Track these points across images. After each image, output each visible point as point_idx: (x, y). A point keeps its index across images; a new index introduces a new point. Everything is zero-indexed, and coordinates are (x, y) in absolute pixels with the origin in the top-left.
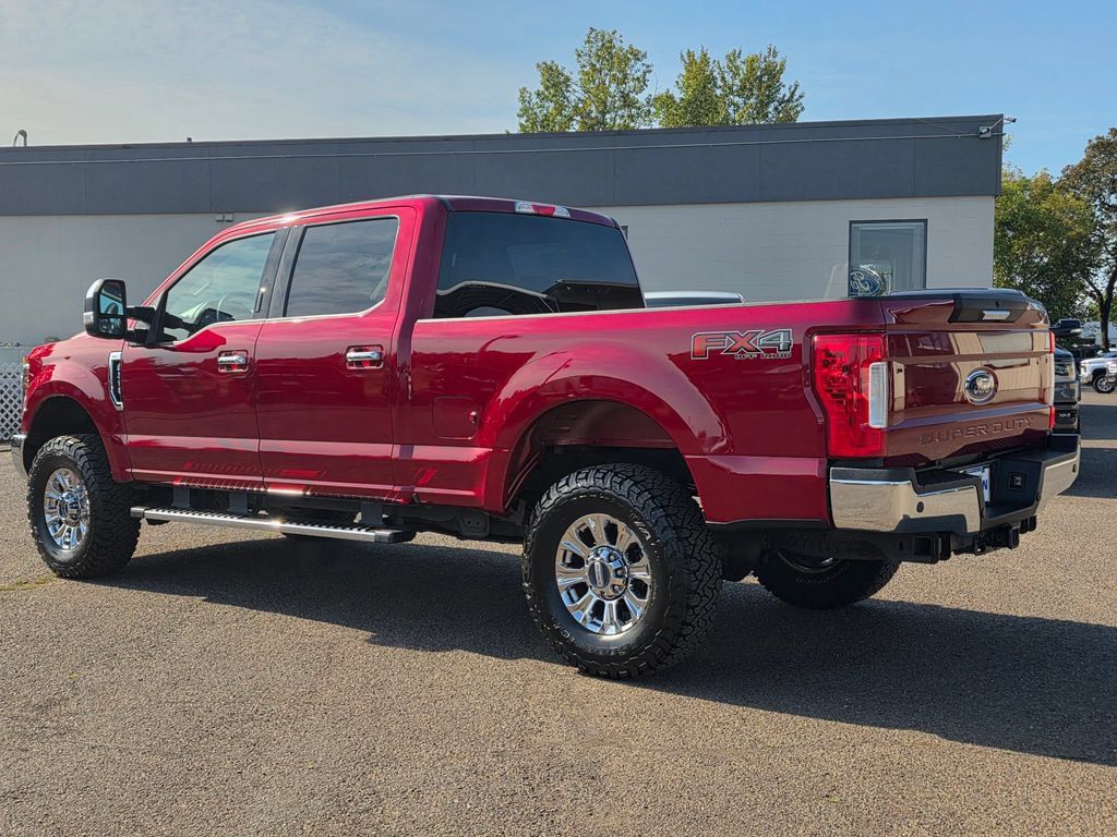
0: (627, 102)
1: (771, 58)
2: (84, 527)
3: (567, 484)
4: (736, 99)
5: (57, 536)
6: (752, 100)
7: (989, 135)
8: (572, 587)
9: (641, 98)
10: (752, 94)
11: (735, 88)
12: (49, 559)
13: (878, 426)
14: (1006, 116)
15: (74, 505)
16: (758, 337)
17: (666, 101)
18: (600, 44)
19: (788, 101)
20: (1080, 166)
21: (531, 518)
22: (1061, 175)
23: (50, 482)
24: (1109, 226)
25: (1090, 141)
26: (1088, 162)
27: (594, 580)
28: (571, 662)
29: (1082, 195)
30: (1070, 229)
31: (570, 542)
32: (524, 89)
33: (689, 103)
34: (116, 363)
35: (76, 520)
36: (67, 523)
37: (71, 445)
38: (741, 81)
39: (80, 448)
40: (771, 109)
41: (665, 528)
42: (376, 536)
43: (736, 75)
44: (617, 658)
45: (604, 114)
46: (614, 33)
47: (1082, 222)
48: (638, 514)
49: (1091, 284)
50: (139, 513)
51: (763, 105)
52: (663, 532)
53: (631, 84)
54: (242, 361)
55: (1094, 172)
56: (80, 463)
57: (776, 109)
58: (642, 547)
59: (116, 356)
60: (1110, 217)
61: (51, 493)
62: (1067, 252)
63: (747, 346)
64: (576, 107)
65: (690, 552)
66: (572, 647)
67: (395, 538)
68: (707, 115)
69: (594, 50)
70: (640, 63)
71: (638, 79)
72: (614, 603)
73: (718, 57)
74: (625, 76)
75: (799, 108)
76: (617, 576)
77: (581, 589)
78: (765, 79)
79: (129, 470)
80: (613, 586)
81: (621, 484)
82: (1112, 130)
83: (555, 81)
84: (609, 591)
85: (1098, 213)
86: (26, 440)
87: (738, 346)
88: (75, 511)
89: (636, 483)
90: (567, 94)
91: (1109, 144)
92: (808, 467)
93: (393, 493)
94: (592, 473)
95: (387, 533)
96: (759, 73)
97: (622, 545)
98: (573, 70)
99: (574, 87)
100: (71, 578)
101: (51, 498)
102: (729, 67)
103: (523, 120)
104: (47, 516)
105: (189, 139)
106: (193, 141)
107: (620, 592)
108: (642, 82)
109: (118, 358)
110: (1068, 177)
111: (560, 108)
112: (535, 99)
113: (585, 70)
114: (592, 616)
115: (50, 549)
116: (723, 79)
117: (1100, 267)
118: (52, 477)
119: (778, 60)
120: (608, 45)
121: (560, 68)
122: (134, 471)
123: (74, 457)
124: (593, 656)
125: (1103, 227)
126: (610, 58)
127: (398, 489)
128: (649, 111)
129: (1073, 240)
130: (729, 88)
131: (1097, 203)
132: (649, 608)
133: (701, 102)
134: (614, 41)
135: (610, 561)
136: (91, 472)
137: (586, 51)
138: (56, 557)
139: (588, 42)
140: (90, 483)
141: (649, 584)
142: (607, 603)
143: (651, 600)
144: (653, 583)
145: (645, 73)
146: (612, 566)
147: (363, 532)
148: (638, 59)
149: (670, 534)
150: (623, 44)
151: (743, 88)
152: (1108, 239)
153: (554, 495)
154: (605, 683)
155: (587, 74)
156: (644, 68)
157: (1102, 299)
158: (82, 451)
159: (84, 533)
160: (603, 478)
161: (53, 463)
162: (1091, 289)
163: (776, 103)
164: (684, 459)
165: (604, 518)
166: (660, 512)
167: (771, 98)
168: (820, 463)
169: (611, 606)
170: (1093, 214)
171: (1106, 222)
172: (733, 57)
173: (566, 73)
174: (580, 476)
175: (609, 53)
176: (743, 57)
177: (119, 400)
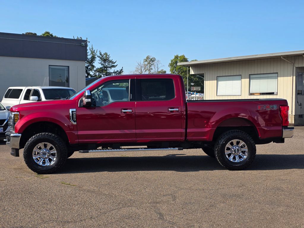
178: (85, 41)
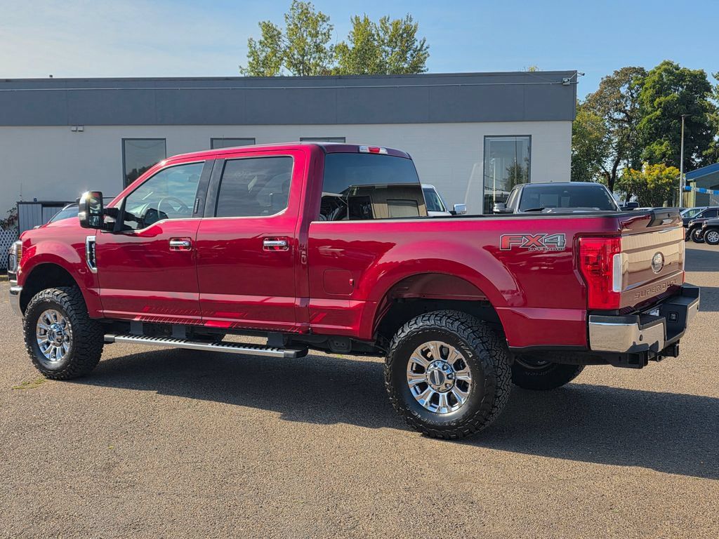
0: (319, 49)
1: (409, 22)
2: (67, 347)
3: (416, 323)
4: (387, 48)
5: (46, 353)
6: (397, 49)
7: (569, 83)
8: (417, 385)
9: (327, 46)
10: (397, 45)
11: (386, 41)
12: (41, 368)
13: (617, 291)
14: (579, 72)
15: (59, 333)
16: (543, 238)
17: (343, 49)
18: (300, 11)
19: (419, 50)
20: (597, 94)
21: (391, 343)
22: (585, 99)
23: (41, 318)
24: (613, 132)
25: (602, 79)
26: (601, 92)
27: (434, 381)
28: (418, 430)
29: (598, 113)
30: (591, 134)
31: (416, 358)
32: (251, 39)
33: (359, 51)
34: (91, 243)
35: (60, 342)
36: (54, 344)
37: (58, 295)
38: (390, 36)
39: (64, 297)
40: (408, 55)
41: (482, 350)
42: (285, 354)
43: (386, 32)
44: (450, 427)
45: (303, 56)
46: (309, 4)
47: (598, 129)
48: (464, 342)
49: (603, 168)
50: (111, 339)
51: (404, 52)
52: (481, 352)
53: (320, 37)
54: (187, 244)
55: (605, 98)
56: (65, 307)
57: (412, 55)
58: (465, 361)
59: (91, 238)
60: (614, 126)
61: (41, 325)
62: (589, 149)
63: (538, 244)
64: (285, 51)
65: (497, 365)
66: (419, 421)
67: (298, 355)
68: (370, 59)
69: (296, 15)
70: (325, 23)
71: (325, 34)
72: (446, 394)
73: (375, 21)
74: (317, 33)
75: (426, 55)
76: (449, 378)
77: (423, 386)
78: (405, 35)
79: (101, 311)
80: (446, 384)
81: (452, 324)
82: (615, 72)
83: (271, 34)
84: (443, 387)
85: (607, 124)
86: (22, 292)
87: (531, 243)
88: (60, 337)
89: (462, 323)
90: (279, 43)
91: (614, 81)
92: (575, 316)
93: (295, 327)
94: (433, 317)
95: (292, 352)
96: (401, 32)
97: (452, 360)
98: (282, 27)
99: (283, 38)
100: (58, 379)
101: (41, 328)
102: (381, 27)
103: (251, 59)
104: (38, 340)
105: (51, 76)
106: (54, 77)
107: (450, 388)
108: (327, 36)
109: (94, 240)
110: (589, 101)
111: (275, 52)
112: (258, 46)
113: (290, 27)
114: (431, 402)
115: (42, 361)
116: (378, 35)
117: (608, 157)
118: (42, 315)
119: (413, 24)
120: (306, 11)
121: (274, 26)
122: (105, 311)
123: (61, 302)
124: (434, 426)
125: (610, 132)
126: (307, 20)
127: (298, 325)
128: (332, 55)
129: (593, 141)
130: (382, 41)
131: (606, 117)
132: (470, 397)
133: (366, 50)
134: (309, 9)
135: (444, 370)
136: (73, 312)
137: (291, 15)
138: (46, 366)
139: (293, 9)
140: (73, 319)
141: (470, 383)
142: (441, 394)
143: (472, 393)
144: (473, 382)
145: (329, 30)
146: (445, 373)
147: (275, 351)
148: (324, 21)
149: (485, 353)
150: (315, 11)
151: (391, 41)
152: (612, 140)
153: (407, 330)
154: (442, 442)
155: (292, 30)
156: (328, 27)
157: (609, 177)
158: (66, 299)
159: (67, 351)
160: (440, 320)
161: (43, 306)
162: (603, 171)
163: (412, 51)
164: (495, 310)
165: (440, 343)
166: (478, 341)
167: (409, 48)
168: (583, 312)
169: (443, 396)
170: (604, 125)
171: (612, 129)
172: (384, 21)
173: (278, 29)
174: (424, 319)
175: (306, 17)
176: (391, 21)
177: (93, 266)
178: (573, 75)
